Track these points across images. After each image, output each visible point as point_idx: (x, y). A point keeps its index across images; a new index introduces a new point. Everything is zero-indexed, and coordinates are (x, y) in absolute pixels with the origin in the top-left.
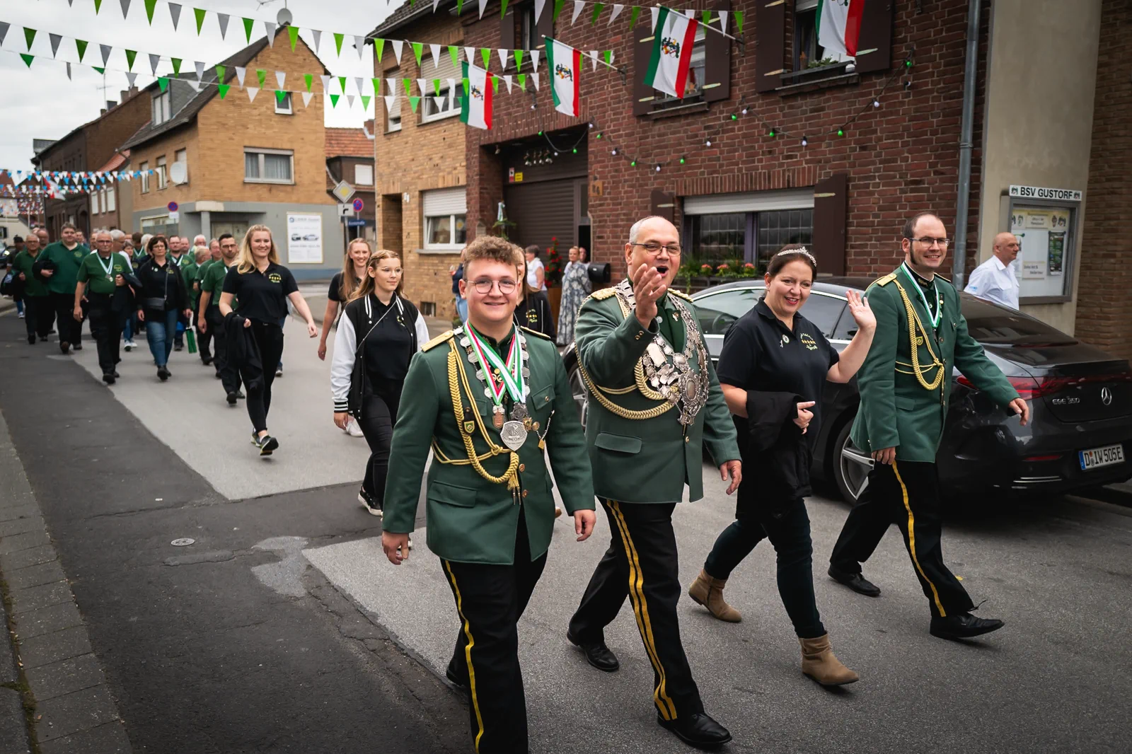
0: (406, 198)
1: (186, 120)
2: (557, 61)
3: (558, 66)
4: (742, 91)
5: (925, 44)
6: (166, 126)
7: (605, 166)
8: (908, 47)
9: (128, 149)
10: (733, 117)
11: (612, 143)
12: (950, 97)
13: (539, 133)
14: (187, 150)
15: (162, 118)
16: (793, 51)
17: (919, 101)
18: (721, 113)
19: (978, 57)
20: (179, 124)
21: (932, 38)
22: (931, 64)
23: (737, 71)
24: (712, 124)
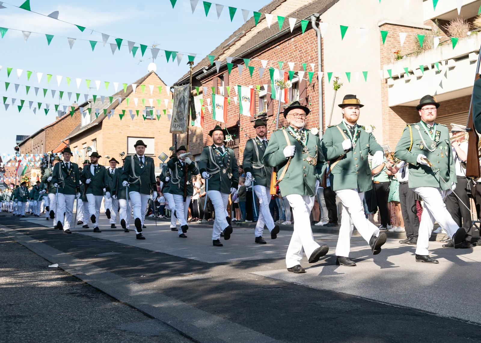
1: (97, 124)
2: (217, 102)
3: (217, 104)
4: (276, 112)
5: (313, 97)
6: (87, 127)
7: (244, 141)
8: (310, 98)
9: (68, 140)
10: (274, 122)
11: (245, 132)
12: (318, 115)
13: (225, 129)
14: (97, 139)
15: (86, 122)
16: (289, 98)
17: (313, 116)
18: (272, 120)
19: (323, 102)
20: (93, 125)
21: (315, 95)
22: (315, 103)
23: (275, 105)
24: (270, 124)
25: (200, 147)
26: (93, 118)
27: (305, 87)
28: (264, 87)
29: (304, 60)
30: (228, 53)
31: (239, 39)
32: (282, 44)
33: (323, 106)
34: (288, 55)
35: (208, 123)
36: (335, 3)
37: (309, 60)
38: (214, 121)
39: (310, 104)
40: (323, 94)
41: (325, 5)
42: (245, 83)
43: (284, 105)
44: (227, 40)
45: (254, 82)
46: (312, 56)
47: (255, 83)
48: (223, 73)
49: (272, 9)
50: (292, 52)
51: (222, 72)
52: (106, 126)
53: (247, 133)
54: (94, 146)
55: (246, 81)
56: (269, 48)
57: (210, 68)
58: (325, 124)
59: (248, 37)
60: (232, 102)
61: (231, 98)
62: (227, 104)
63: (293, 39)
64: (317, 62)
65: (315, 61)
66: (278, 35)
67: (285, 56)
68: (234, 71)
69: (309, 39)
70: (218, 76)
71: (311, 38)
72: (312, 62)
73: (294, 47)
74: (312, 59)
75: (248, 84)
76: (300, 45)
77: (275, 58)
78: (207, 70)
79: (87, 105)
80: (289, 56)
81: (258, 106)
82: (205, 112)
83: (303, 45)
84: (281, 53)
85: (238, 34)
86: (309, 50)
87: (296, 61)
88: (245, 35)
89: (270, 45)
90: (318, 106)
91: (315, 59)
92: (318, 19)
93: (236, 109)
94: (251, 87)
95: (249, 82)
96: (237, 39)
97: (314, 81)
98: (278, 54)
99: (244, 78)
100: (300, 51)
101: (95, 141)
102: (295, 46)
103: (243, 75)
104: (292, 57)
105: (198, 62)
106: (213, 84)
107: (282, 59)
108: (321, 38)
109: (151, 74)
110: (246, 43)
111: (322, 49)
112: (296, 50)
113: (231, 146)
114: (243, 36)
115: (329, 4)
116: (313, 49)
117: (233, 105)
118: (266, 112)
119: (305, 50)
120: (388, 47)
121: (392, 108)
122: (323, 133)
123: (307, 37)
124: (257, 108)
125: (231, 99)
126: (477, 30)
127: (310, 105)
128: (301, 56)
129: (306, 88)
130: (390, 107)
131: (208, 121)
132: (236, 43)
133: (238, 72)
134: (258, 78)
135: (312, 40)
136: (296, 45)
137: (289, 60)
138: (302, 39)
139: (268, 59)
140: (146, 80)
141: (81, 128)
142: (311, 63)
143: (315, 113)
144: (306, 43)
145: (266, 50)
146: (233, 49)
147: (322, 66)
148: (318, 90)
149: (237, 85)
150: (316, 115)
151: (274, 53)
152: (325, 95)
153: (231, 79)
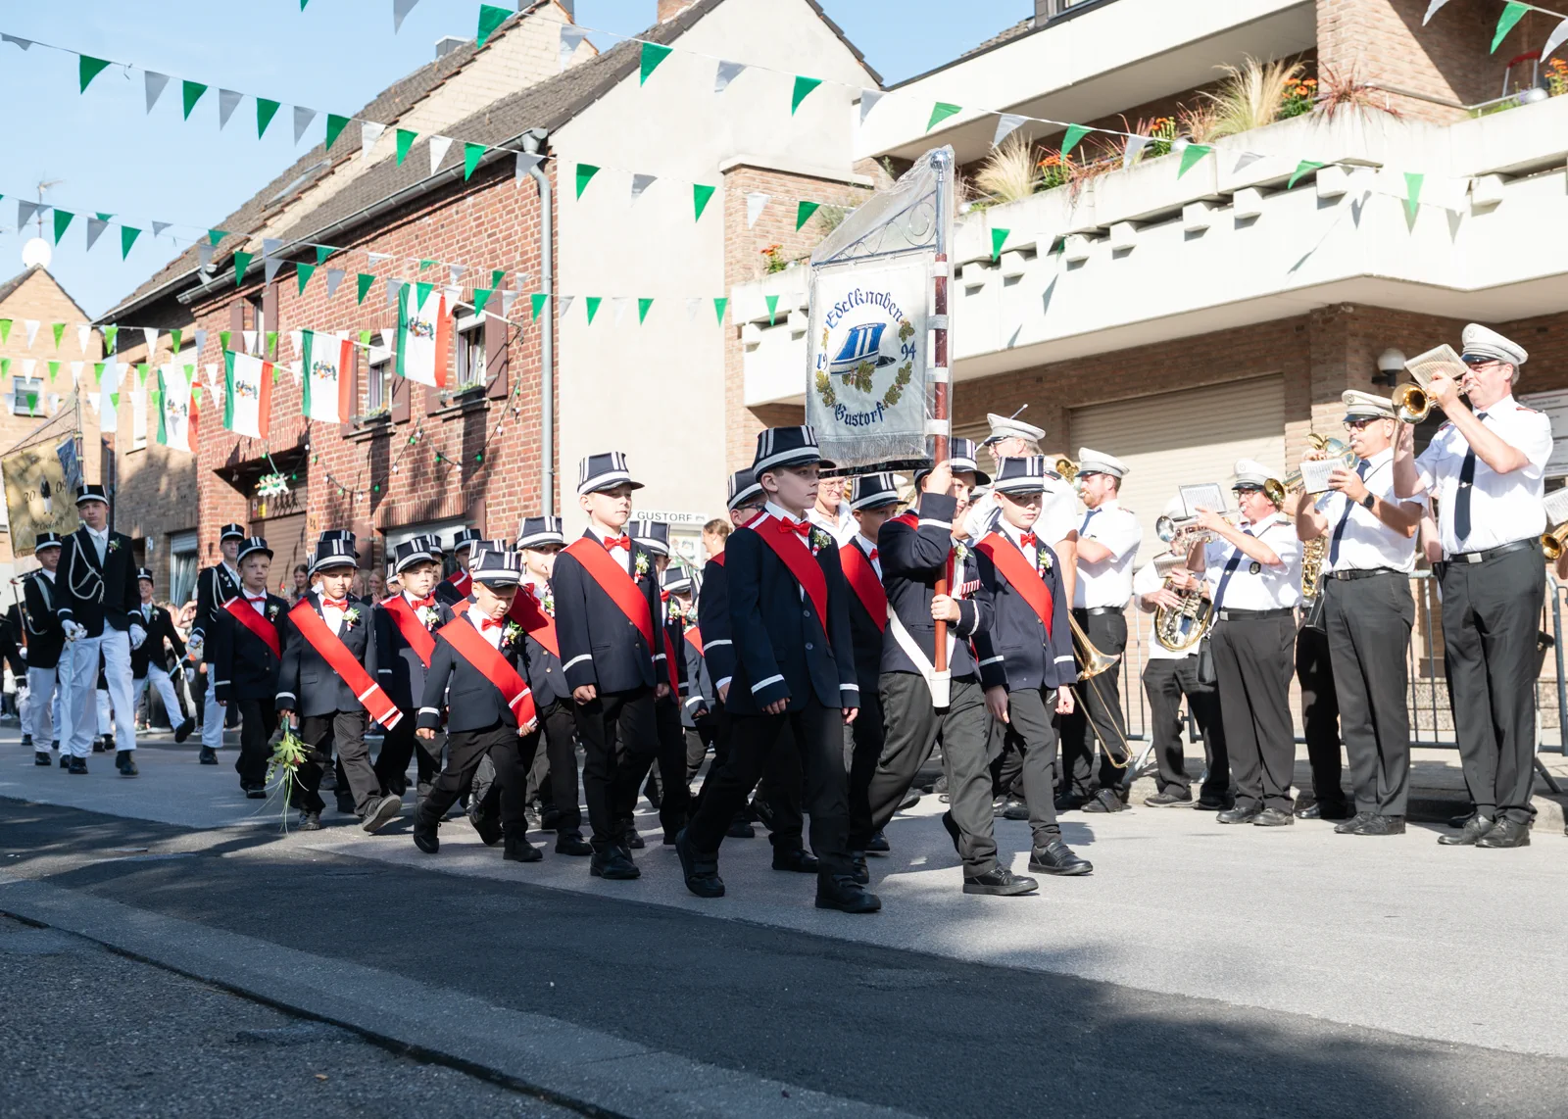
0: (150, 544)
2: (238, 376)
4: (418, 412)
5: (527, 372)
7: (321, 495)
8: (518, 374)
10: (412, 441)
11: (325, 468)
12: (540, 424)
13: (264, 456)
16: (456, 371)
17: (525, 427)
18: (405, 435)
19: (553, 388)
21: (530, 367)
22: (530, 391)
23: (415, 390)
24: (399, 447)
25: (189, 509)
27: (504, 341)
28: (383, 336)
29: (501, 263)
30: (278, 226)
31: (311, 183)
32: (438, 213)
33: (556, 401)
34: (456, 246)
35: (214, 437)
36: (593, 101)
37: (517, 264)
38: (229, 433)
39: (517, 391)
40: (553, 364)
41: (566, 104)
42: (327, 322)
43: (443, 392)
44: (278, 184)
45: (354, 319)
46: (526, 252)
47: (358, 324)
48: (261, 289)
49: (418, 98)
50: (469, 238)
51: (257, 284)
53: (332, 472)
55: (330, 315)
56: (400, 222)
57: (220, 271)
58: (558, 452)
59: (345, 179)
60: (287, 375)
61: (284, 365)
62: (271, 381)
63: (470, 200)
64: (539, 272)
65: (533, 266)
66: (427, 184)
67: (447, 246)
68: (294, 285)
69: (516, 201)
70: (247, 297)
71: (524, 198)
72: (526, 269)
73: (474, 224)
74: (524, 262)
75: (338, 325)
76: (490, 217)
77: (417, 252)
78: (213, 275)
80: (460, 249)
81: (365, 392)
82: (203, 405)
83: (501, 216)
84: (437, 237)
85: (311, 166)
86: (516, 233)
87: (480, 263)
88: (333, 173)
89: (403, 211)
90: (540, 400)
91: (533, 262)
92: (543, 147)
93: (299, 397)
94: (344, 335)
95: (339, 317)
96: (307, 185)
98: (425, 241)
99: (323, 308)
100: (489, 236)
102: (475, 220)
104: (468, 252)
106: (231, 319)
107: (438, 257)
108: (552, 202)
109: (31, 273)
110: (334, 198)
111: (553, 235)
112: (480, 232)
113: (283, 507)
114: (326, 175)
115: (576, 103)
116: (528, 233)
117: (292, 387)
118: (390, 409)
119: (504, 234)
120: (746, 234)
121: (754, 409)
122: (553, 477)
123: (512, 196)
124: (362, 399)
126: (985, 200)
127: (518, 395)
128: (493, 251)
129: (507, 345)
130: (750, 408)
131: (212, 431)
132: (303, 196)
135: (526, 206)
136: (480, 217)
137: (460, 260)
138: (496, 199)
139: (399, 252)
140: (16, 293)
142: (521, 271)
143: (531, 418)
144: (508, 213)
145: (391, 226)
146: (293, 215)
147: (552, 284)
148: (539, 352)
149: (301, 327)
150: (534, 425)
151: (413, 236)
152: (561, 367)
153: (284, 307)
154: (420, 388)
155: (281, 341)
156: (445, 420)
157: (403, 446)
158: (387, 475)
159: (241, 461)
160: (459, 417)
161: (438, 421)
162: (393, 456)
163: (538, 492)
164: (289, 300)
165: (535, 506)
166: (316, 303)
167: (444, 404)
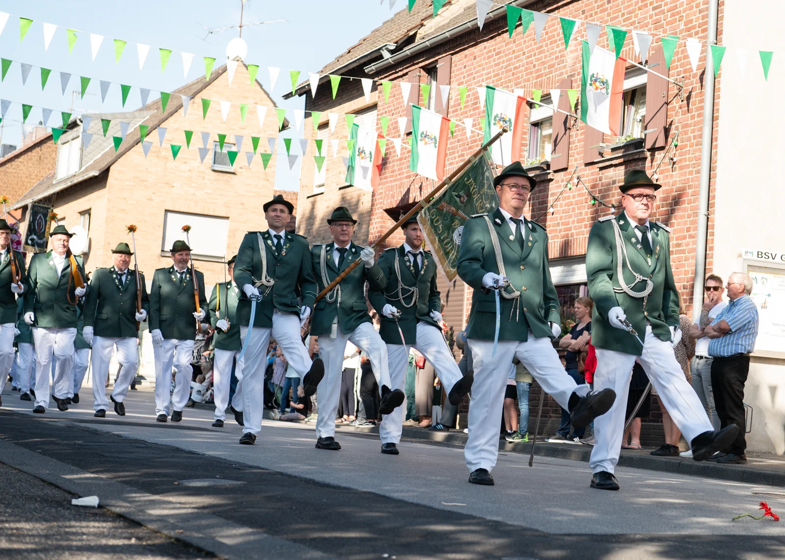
1: (96, 173)
3: (422, 133)
4: (576, 162)
5: (686, 126)
6: (71, 180)
8: (677, 129)
9: (20, 208)
10: (569, 186)
12: (698, 172)
14: (92, 212)
15: (68, 170)
17: (681, 175)
18: (562, 181)
20: (86, 177)
21: (690, 122)
22: (688, 143)
23: (574, 143)
24: (556, 191)
26: (85, 159)
27: (665, 100)
28: (552, 96)
33: (713, 151)
35: (387, 182)
37: (681, 32)
38: (400, 179)
39: (675, 142)
40: (714, 119)
43: (601, 144)
46: (691, 21)
48: (437, 61)
50: (634, 11)
51: (433, 56)
52: (116, 179)
54: (84, 226)
55: (497, 80)
57: (399, 48)
58: (714, 197)
60: (457, 131)
62: (448, 135)
64: (706, 37)
65: (697, 33)
68: (466, 56)
70: (420, 68)
72: (690, 36)
74: (688, 30)
78: (392, 52)
79: (75, 129)
80: (624, 21)
81: (525, 145)
82: (386, 154)
84: (601, 11)
90: (700, 150)
91: (697, 29)
93: (465, 149)
94: (520, 92)
95: (506, 82)
97: (692, 84)
98: (591, 16)
99: (492, 74)
100: (654, 9)
101: (87, 216)
103: (491, 67)
105: (363, 37)
117: (458, 141)
118: (550, 159)
119: (669, 6)
122: (708, 218)
124: (524, 151)
125: (458, 123)
127: (676, 146)
128: (657, 22)
129: (667, 104)
131: (386, 178)
133: (478, 59)
134: (531, 73)
141: (54, 182)
143: (688, 166)
145: (560, 4)
148: (702, 108)
149: (484, 84)
150: (691, 173)
151: (580, 11)
152: (721, 123)
153: (456, 76)
154: (579, 141)
155: (451, 103)
156: (601, 169)
157: (561, 190)
158: (545, 215)
159: (411, 201)
160: (616, 166)
161: (595, 169)
162: (551, 199)
163: (692, 232)
164: (461, 69)
165: (687, 245)
166: (485, 71)
167: (601, 154)
